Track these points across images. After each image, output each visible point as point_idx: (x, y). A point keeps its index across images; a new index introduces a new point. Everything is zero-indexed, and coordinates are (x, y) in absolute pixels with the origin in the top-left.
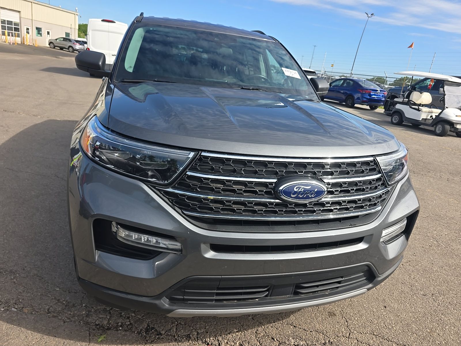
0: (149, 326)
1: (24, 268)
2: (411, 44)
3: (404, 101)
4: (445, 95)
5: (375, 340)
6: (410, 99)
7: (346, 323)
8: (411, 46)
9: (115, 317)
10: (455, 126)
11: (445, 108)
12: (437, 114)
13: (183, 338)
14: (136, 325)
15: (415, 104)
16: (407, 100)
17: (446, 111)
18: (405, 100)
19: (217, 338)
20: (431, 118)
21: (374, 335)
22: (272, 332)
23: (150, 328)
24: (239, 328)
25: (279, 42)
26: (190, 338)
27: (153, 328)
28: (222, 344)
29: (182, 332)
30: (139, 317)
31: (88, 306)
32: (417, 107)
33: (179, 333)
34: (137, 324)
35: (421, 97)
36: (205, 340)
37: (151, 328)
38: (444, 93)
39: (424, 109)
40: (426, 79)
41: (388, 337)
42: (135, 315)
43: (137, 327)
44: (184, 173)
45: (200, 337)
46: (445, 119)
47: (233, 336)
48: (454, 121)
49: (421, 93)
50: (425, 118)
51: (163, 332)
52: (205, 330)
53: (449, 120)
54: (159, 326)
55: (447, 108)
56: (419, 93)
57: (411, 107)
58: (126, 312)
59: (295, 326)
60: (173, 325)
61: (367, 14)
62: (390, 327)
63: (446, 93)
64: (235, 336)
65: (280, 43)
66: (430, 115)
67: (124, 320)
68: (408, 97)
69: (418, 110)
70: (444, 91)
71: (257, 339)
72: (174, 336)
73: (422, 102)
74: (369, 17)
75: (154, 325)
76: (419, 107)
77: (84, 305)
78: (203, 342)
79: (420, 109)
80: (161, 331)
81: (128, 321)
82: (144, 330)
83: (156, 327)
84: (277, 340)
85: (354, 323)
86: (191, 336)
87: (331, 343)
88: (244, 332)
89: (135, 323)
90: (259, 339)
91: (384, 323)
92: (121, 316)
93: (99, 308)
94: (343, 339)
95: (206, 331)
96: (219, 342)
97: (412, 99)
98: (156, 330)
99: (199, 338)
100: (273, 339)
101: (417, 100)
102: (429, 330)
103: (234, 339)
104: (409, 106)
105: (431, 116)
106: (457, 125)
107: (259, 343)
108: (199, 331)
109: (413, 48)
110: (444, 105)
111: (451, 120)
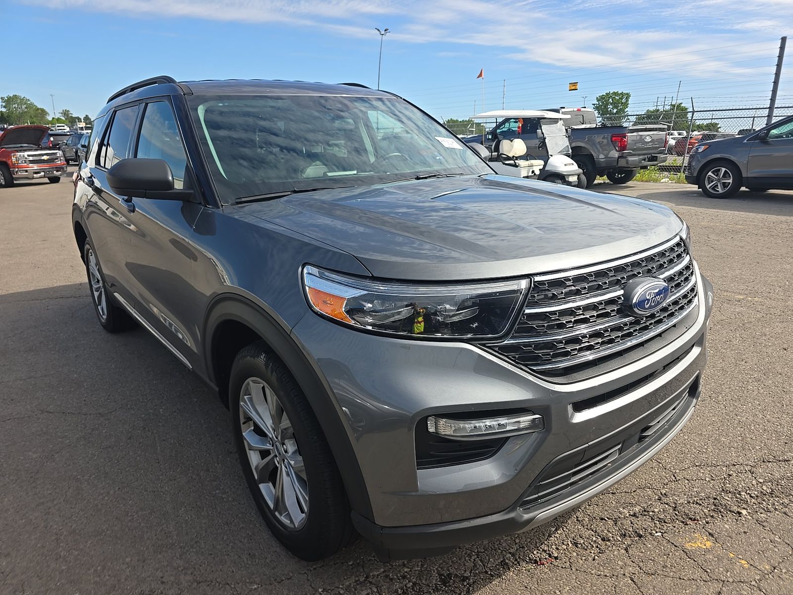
0: (443, 575)
1: (161, 579)
2: (480, 72)
3: (493, 157)
4: (545, 138)
5: (703, 471)
6: (501, 152)
7: (661, 465)
8: (480, 75)
9: (385, 585)
10: (567, 180)
11: (550, 156)
12: (541, 167)
13: (499, 569)
14: (424, 582)
15: (509, 158)
16: (496, 153)
17: (551, 160)
18: (494, 155)
19: (541, 548)
20: (533, 174)
21: (697, 466)
22: (595, 512)
23: (444, 576)
24: (556, 524)
25: (401, 98)
26: (507, 564)
27: (449, 575)
28: (552, 553)
29: (492, 562)
30: (416, 569)
31: (329, 588)
32: (512, 162)
33: (489, 566)
34: (424, 579)
35: (512, 146)
36: (529, 557)
37: (447, 577)
38: (544, 136)
39: (522, 163)
40: (507, 120)
41: (712, 463)
42: (409, 570)
43: (426, 584)
44: (522, 313)
45: (519, 558)
46: (552, 172)
47: (557, 537)
48: (565, 172)
49: (512, 141)
50: (526, 175)
51: (467, 574)
52: (517, 545)
53: (558, 173)
54: (456, 567)
55: (551, 156)
56: (509, 141)
57: (504, 164)
58: (393, 572)
59: (612, 493)
60: (473, 558)
61: (378, 30)
62: (704, 450)
63: (545, 135)
64: (559, 537)
65: (404, 99)
66: (531, 170)
67: (402, 583)
68: (497, 149)
69: (516, 166)
70: (543, 133)
71: (586, 527)
72: (485, 572)
73: (516, 154)
74: (382, 35)
75: (449, 570)
76: (515, 162)
77: (320, 590)
78: (527, 562)
79: (517, 164)
80: (464, 574)
81: (407, 581)
82: (439, 583)
83: (454, 572)
84: (608, 518)
85: (667, 461)
86: (507, 561)
87: (665, 494)
88: (565, 526)
89: (420, 579)
90: (589, 527)
91: (695, 449)
92: (391, 580)
93: (347, 583)
94: (672, 485)
95: (519, 546)
96: (547, 552)
97: (503, 152)
98: (456, 576)
99: (519, 560)
100: (602, 519)
101: (509, 152)
102: (740, 438)
103: (562, 542)
104: (501, 163)
105: (533, 172)
106: (568, 178)
107: (593, 531)
108: (512, 551)
109: (483, 77)
110: (548, 153)
111: (561, 172)
